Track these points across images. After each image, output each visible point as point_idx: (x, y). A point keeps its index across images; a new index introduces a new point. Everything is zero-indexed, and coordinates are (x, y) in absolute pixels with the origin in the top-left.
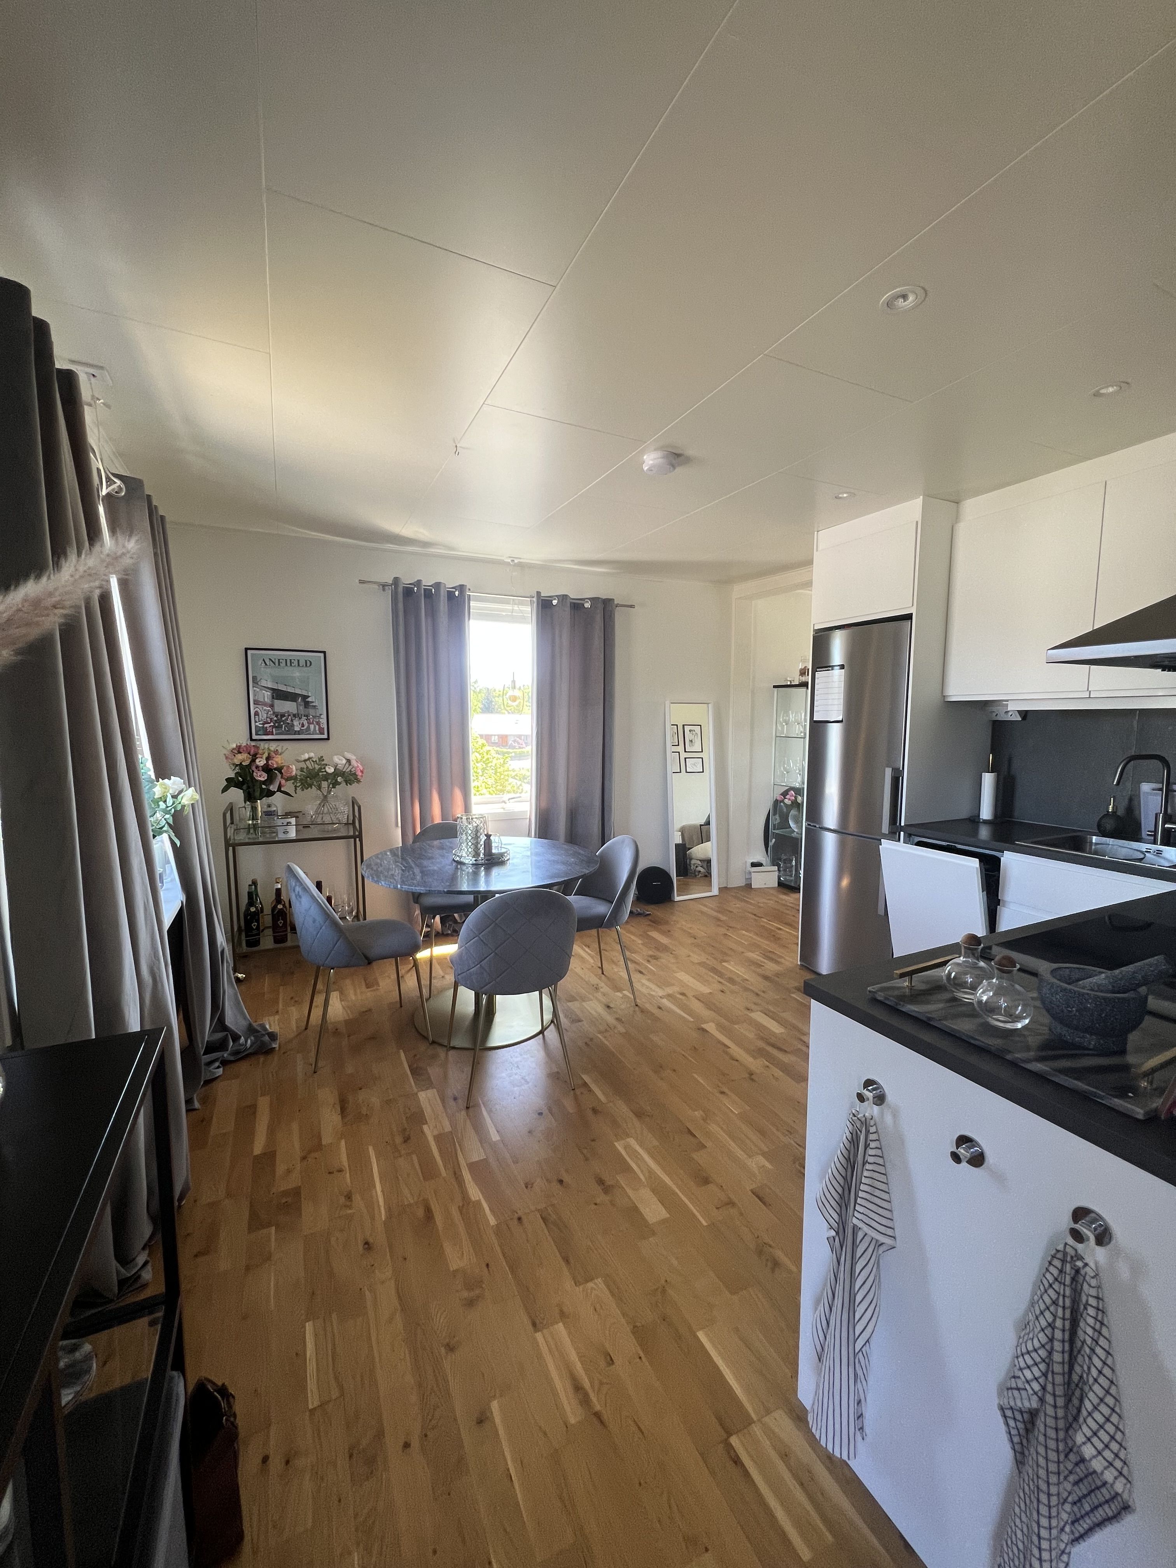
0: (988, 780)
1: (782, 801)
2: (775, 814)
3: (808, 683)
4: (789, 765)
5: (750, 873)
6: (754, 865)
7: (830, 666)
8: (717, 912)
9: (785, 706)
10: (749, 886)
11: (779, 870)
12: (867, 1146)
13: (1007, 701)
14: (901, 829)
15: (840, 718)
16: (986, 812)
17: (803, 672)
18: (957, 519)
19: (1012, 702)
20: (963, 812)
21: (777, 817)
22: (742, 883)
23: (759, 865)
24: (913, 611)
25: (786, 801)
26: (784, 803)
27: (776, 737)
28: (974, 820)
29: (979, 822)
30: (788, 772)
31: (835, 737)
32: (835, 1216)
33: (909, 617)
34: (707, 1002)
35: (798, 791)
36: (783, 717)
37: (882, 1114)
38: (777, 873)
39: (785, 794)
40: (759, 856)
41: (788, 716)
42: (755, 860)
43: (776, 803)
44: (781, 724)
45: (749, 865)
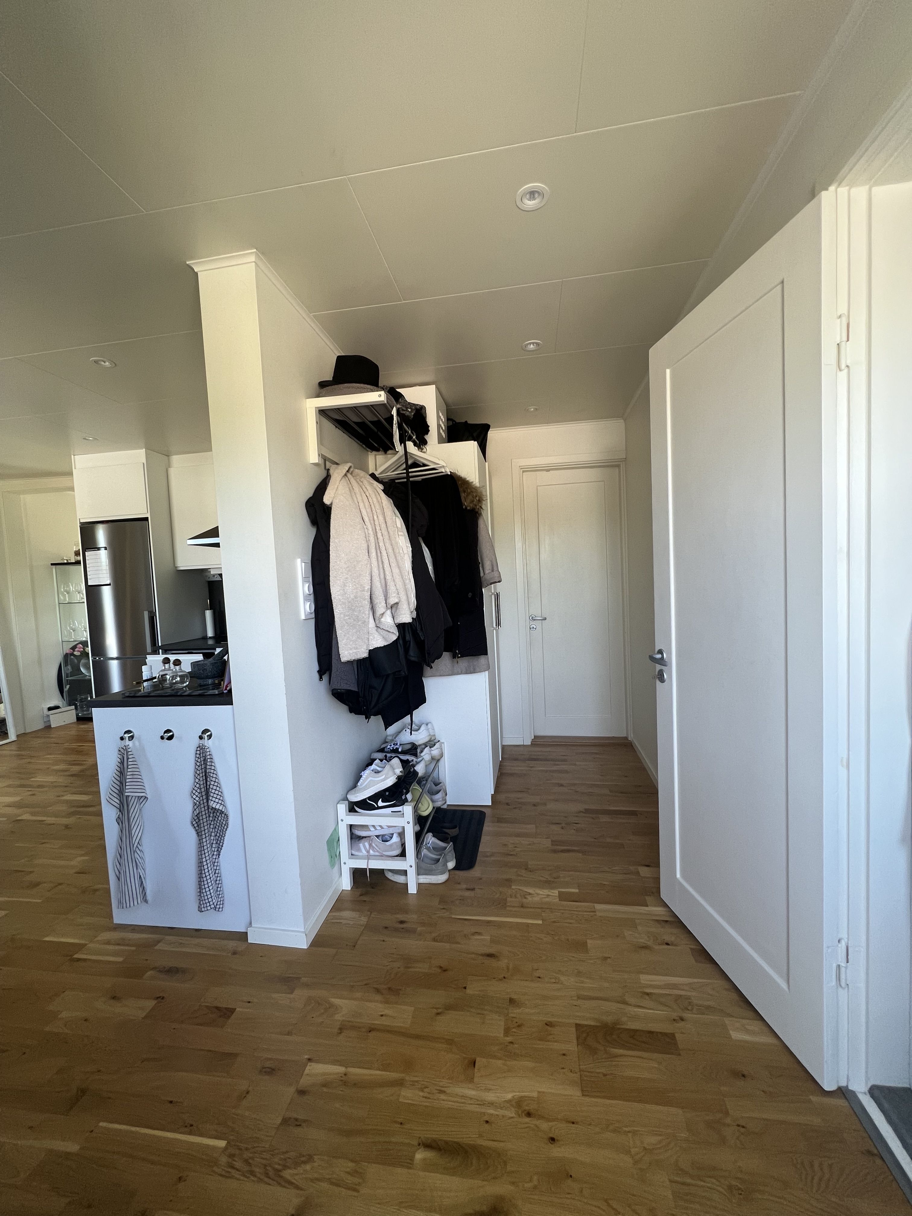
0: (208, 614)
1: (72, 654)
2: (66, 665)
3: (80, 561)
4: (74, 623)
5: (48, 716)
6: (50, 709)
7: (96, 548)
8: (18, 751)
9: (65, 580)
10: (48, 727)
11: (76, 708)
12: (128, 759)
13: (210, 569)
14: (160, 648)
15: (108, 582)
16: (210, 633)
17: (77, 553)
18: (169, 465)
19: (213, 569)
20: (198, 635)
21: (69, 667)
22: (40, 726)
23: (57, 707)
24: (148, 515)
25: (76, 653)
26: (75, 656)
27: (59, 604)
28: (205, 638)
29: (207, 638)
30: (74, 631)
31: (107, 596)
32: (118, 802)
33: (146, 519)
34: (18, 805)
35: (84, 644)
36: (64, 587)
37: (134, 743)
38: (74, 711)
39: (74, 648)
40: (56, 700)
41: (68, 586)
42: (52, 705)
43: (66, 656)
44: (63, 594)
45: (46, 711)
